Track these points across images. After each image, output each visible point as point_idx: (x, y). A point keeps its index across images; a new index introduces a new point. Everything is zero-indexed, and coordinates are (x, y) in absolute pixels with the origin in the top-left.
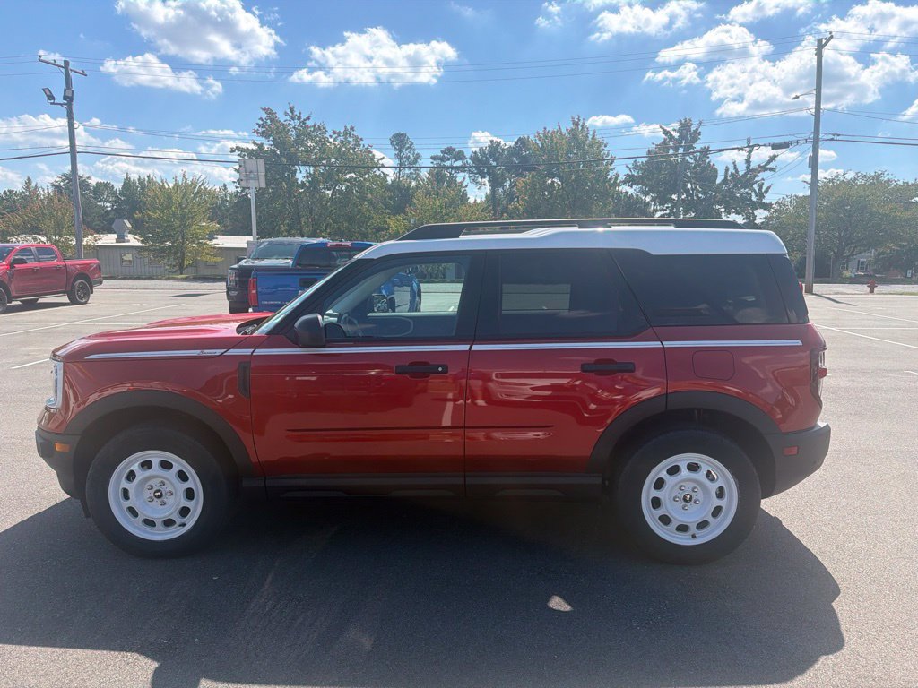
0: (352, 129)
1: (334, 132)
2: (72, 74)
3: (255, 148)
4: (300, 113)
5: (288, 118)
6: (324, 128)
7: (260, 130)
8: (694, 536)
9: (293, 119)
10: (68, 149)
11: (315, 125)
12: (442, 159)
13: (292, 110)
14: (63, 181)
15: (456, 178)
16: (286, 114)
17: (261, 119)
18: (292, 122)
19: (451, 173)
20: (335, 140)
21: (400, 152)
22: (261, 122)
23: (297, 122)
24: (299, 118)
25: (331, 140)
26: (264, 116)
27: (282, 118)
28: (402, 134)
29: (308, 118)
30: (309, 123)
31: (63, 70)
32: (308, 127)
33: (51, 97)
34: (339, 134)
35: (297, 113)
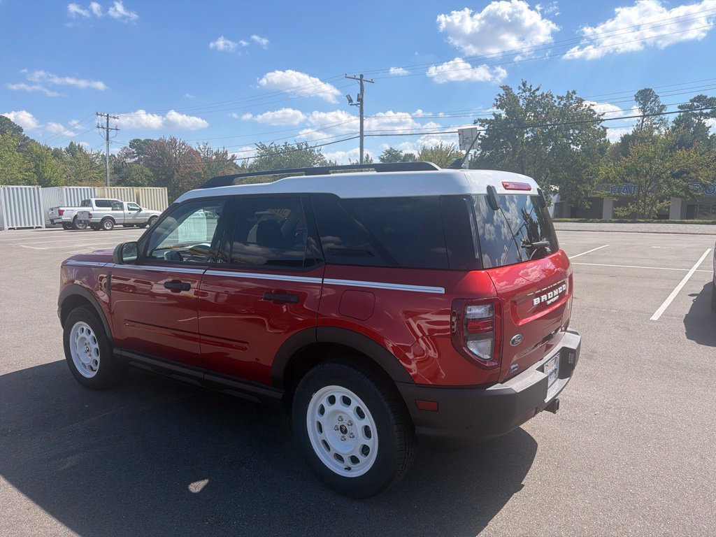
0: (574, 92)
1: (558, 97)
2: (364, 83)
3: (493, 118)
4: (531, 86)
5: (521, 91)
6: (551, 95)
7: (499, 103)
8: (349, 469)
9: (524, 91)
10: (359, 135)
11: (543, 94)
12: (691, 107)
13: (524, 84)
14: (386, 155)
15: (704, 123)
16: (520, 88)
17: (499, 95)
18: (524, 94)
19: (699, 120)
20: (559, 103)
21: (645, 105)
22: (498, 97)
23: (528, 93)
24: (530, 90)
25: (556, 104)
26: (502, 92)
27: (516, 91)
28: (648, 90)
29: (538, 89)
30: (538, 93)
31: (359, 81)
32: (536, 96)
33: (351, 101)
34: (561, 98)
35: (528, 86)
